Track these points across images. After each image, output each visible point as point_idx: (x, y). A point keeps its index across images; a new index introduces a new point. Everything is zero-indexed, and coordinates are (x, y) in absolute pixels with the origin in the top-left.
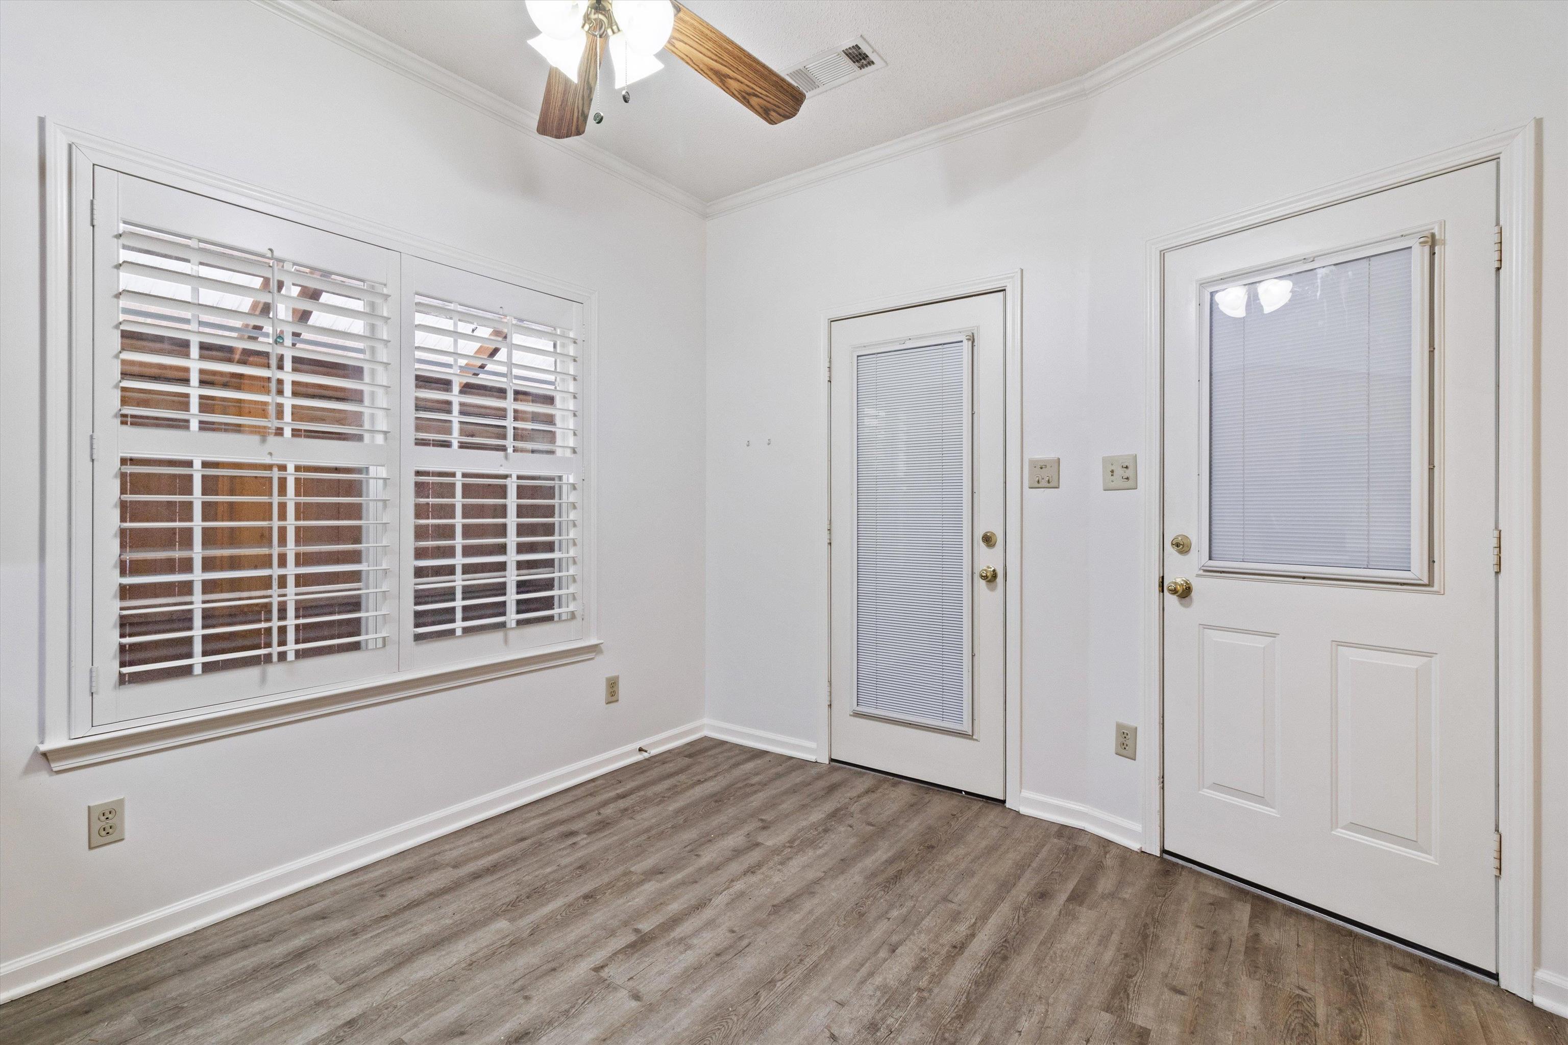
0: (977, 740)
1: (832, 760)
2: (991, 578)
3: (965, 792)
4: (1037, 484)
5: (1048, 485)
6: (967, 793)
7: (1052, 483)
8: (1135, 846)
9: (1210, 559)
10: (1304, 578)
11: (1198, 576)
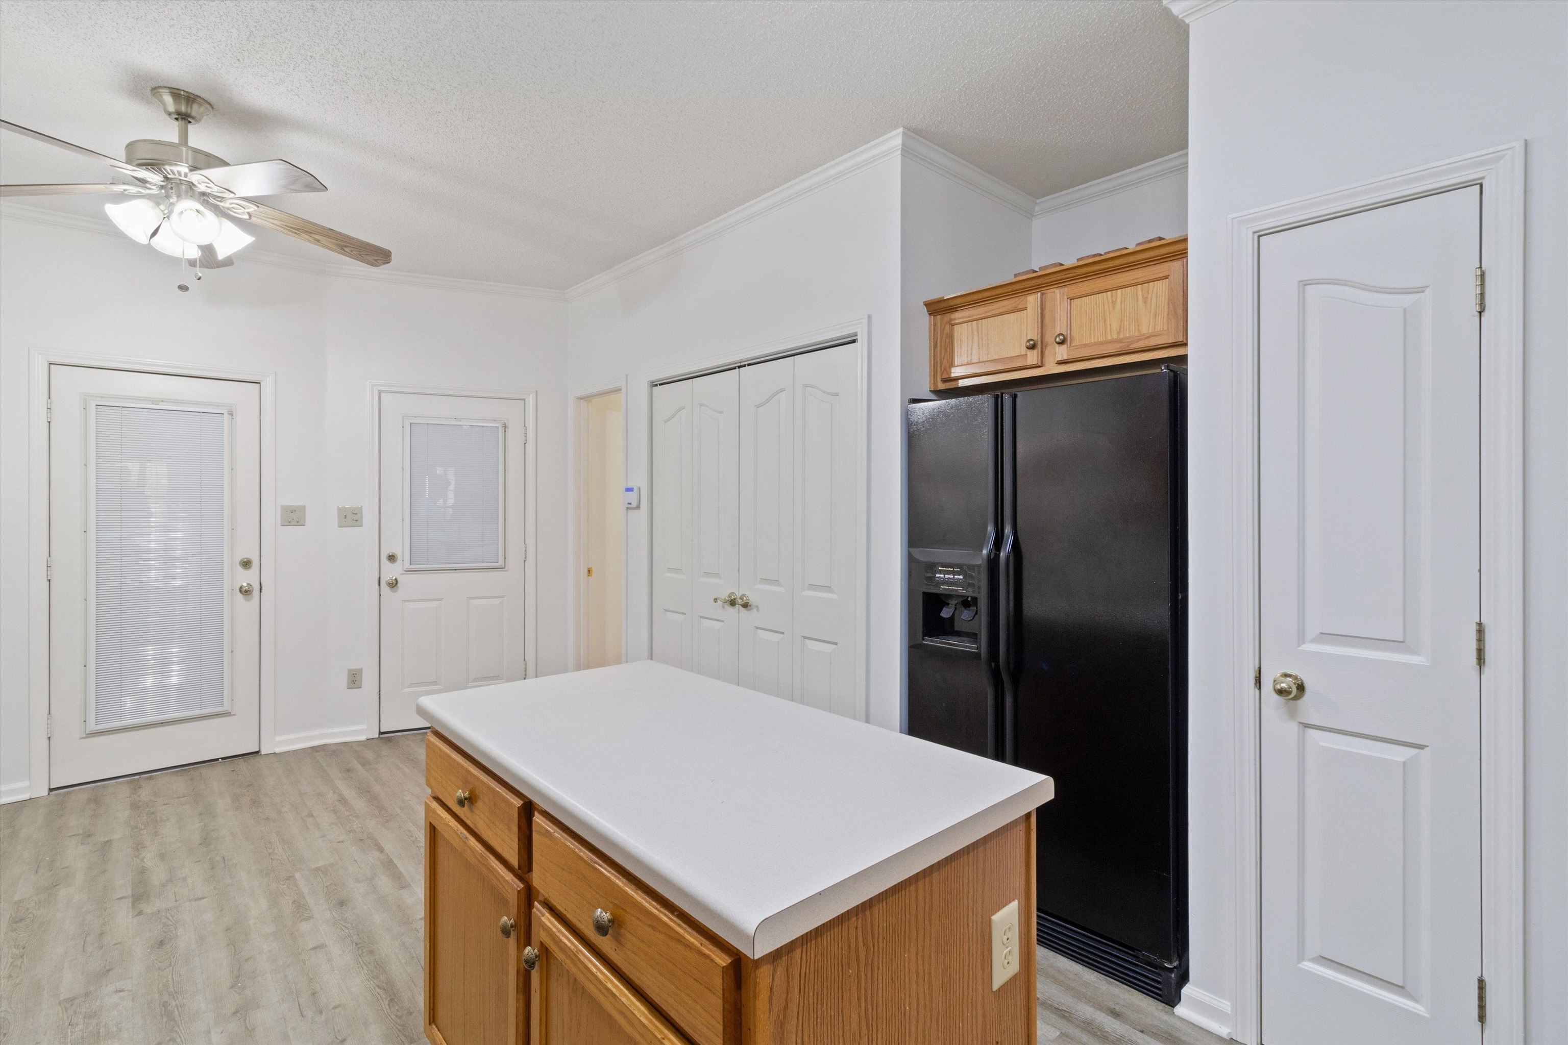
0: (234, 715)
1: (51, 790)
2: (246, 592)
3: (221, 758)
4: (287, 523)
5: (297, 524)
6: (222, 759)
7: (300, 523)
8: (363, 738)
9: (410, 565)
10: (456, 570)
11: (402, 574)
